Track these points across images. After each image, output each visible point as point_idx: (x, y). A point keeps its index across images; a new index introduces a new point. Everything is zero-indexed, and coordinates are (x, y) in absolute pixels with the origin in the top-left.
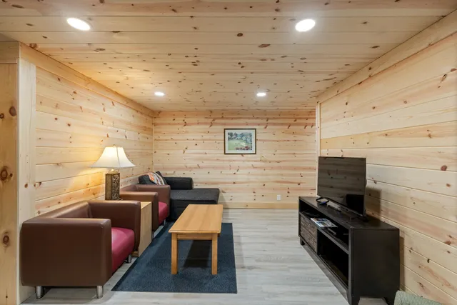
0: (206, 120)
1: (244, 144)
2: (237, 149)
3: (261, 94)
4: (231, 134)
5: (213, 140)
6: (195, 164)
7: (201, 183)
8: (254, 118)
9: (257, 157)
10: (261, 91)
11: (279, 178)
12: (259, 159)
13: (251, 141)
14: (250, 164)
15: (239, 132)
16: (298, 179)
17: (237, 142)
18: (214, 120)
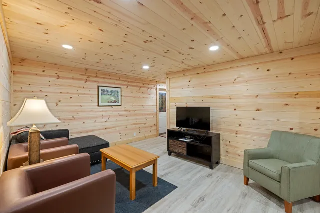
0: (81, 77)
1: (113, 99)
2: (109, 102)
3: (146, 67)
4: (104, 91)
5: (88, 94)
6: (70, 116)
7: (77, 132)
8: (120, 80)
9: (122, 108)
10: (146, 65)
11: (135, 121)
12: (123, 109)
13: (118, 96)
14: (117, 113)
15: (110, 89)
16: (145, 121)
17: (108, 97)
18: (89, 78)
